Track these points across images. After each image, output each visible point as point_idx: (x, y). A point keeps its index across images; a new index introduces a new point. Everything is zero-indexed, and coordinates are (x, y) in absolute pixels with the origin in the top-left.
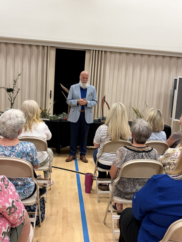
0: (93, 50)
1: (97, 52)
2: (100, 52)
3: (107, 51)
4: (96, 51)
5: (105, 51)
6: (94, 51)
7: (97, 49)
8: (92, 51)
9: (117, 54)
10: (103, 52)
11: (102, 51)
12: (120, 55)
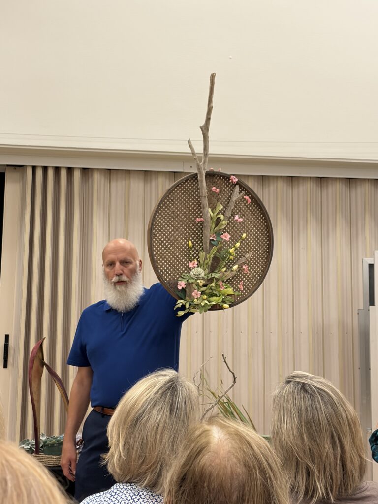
0: (34, 168)
1: (51, 173)
2: (64, 174)
3: (92, 170)
4: (45, 169)
5: (85, 171)
6: (39, 173)
7: (51, 163)
8: (29, 172)
9: (132, 181)
10: (77, 175)
11: (70, 170)
12: (145, 181)
